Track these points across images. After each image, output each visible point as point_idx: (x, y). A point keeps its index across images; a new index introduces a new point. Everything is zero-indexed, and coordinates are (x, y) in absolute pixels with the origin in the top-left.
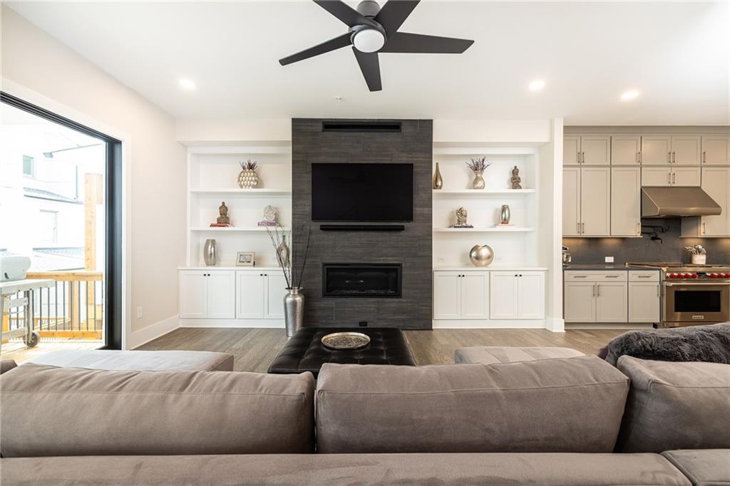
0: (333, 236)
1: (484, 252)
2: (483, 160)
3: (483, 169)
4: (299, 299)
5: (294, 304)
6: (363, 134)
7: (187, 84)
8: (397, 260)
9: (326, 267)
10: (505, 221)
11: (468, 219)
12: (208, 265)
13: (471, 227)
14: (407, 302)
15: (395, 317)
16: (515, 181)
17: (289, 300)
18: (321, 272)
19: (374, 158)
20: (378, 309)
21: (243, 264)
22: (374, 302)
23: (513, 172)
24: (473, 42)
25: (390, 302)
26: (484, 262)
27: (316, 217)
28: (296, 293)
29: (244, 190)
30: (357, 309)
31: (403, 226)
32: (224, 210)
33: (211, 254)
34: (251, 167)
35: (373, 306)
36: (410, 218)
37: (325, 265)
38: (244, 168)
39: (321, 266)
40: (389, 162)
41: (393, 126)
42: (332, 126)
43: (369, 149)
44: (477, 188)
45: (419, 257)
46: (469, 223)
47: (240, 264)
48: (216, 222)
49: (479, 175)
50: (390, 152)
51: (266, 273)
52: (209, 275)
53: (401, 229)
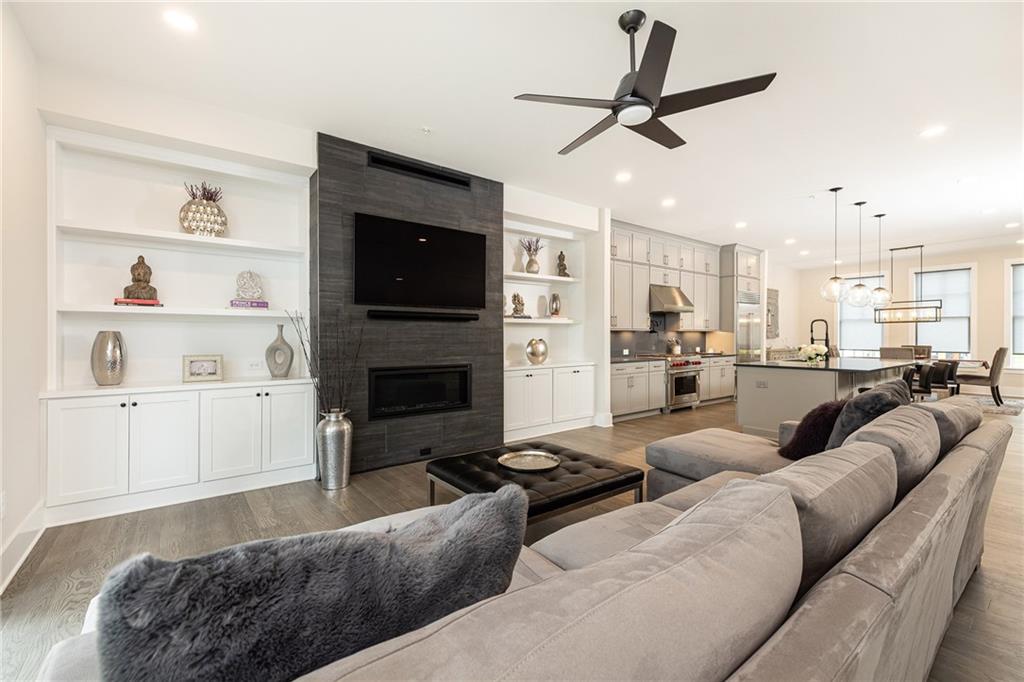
0: (385, 326)
1: (541, 348)
2: (537, 242)
3: (536, 250)
4: (347, 427)
5: (340, 435)
6: (424, 183)
7: (180, 22)
8: (465, 360)
9: (375, 373)
10: (556, 312)
11: (525, 308)
12: (101, 384)
13: (530, 318)
14: (478, 414)
15: (465, 436)
16: (562, 269)
17: (331, 430)
18: (367, 383)
19: (439, 220)
20: (444, 427)
21: (199, 378)
22: (440, 419)
23: (559, 257)
24: (685, 143)
25: (459, 416)
26: (541, 358)
27: (361, 296)
28: (341, 418)
29: (197, 237)
30: (417, 432)
31: (476, 315)
32: (141, 273)
33: (114, 363)
34: (210, 196)
35: (438, 424)
36: (482, 305)
37: (371, 370)
38: (194, 196)
39: (366, 372)
40: (457, 228)
41: (460, 181)
42: (381, 160)
43: (432, 206)
44: (533, 272)
45: (490, 354)
46: (526, 313)
47: (193, 378)
48: (121, 296)
49: (533, 257)
50: (457, 215)
51: (265, 391)
52: (135, 404)
53: (476, 319)
